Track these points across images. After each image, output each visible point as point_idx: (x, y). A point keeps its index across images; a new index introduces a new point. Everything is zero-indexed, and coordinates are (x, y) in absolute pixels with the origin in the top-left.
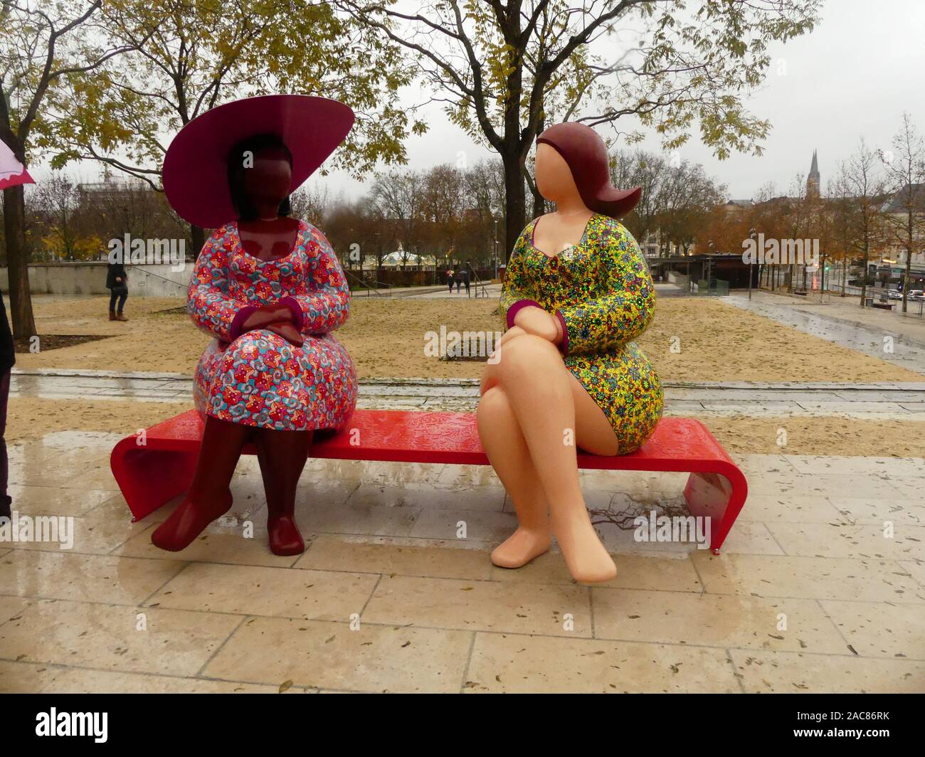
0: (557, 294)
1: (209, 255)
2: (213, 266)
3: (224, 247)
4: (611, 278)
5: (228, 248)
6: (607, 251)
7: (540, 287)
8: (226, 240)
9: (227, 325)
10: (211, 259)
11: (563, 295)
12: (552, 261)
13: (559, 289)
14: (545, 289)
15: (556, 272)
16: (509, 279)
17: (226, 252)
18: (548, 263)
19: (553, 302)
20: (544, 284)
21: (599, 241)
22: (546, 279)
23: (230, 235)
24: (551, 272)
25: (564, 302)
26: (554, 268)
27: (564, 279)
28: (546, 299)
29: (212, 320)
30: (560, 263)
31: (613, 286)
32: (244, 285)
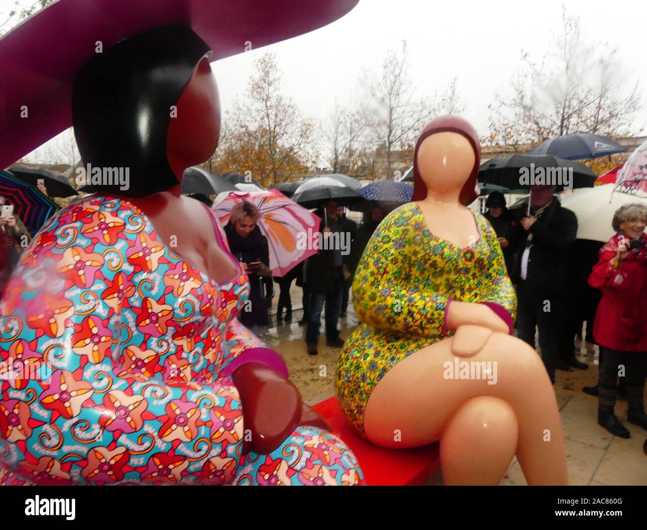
0: (467, 287)
1: (100, 286)
2: (112, 312)
3: (131, 261)
4: (496, 266)
5: (140, 265)
6: (493, 241)
7: (447, 280)
8: (132, 244)
9: (231, 449)
10: (105, 295)
11: (473, 286)
12: (465, 254)
13: (469, 280)
14: (455, 281)
15: (470, 264)
16: (386, 272)
17: (135, 273)
18: (462, 255)
19: (463, 294)
20: (453, 276)
21: (487, 233)
22: (458, 271)
23: (139, 233)
24: (464, 264)
25: (473, 293)
26: (470, 260)
27: (476, 271)
28: (454, 292)
29: (182, 449)
30: (477, 256)
31: (497, 274)
32: (184, 342)
